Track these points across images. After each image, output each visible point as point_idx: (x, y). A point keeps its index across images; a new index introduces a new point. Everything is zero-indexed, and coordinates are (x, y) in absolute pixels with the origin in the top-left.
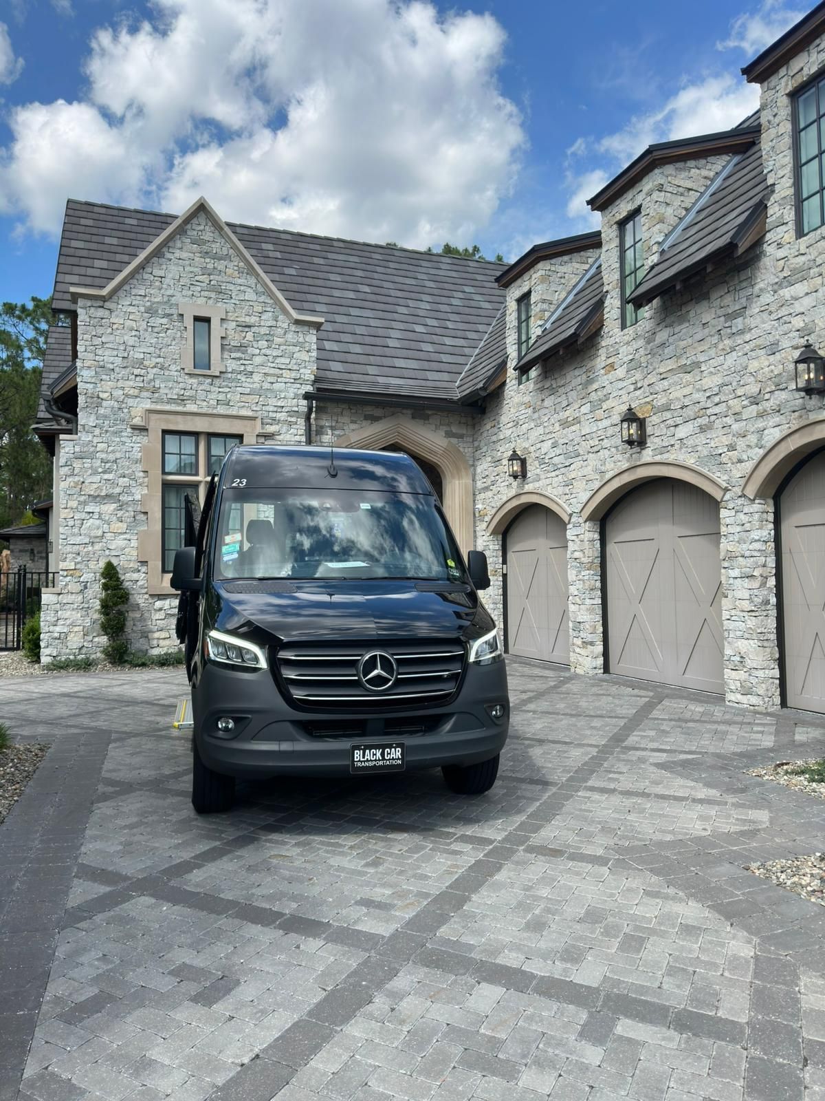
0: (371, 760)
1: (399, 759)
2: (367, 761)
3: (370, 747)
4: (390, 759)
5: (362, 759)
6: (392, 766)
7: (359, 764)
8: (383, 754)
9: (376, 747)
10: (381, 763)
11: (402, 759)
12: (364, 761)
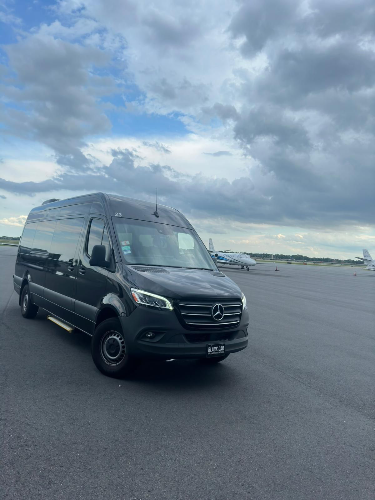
0: (214, 352)
1: (223, 351)
2: (213, 352)
3: (214, 346)
4: (220, 351)
5: (211, 351)
6: (221, 354)
7: (210, 353)
8: (218, 349)
9: (216, 346)
10: (217, 353)
11: (224, 351)
12: (212, 352)
